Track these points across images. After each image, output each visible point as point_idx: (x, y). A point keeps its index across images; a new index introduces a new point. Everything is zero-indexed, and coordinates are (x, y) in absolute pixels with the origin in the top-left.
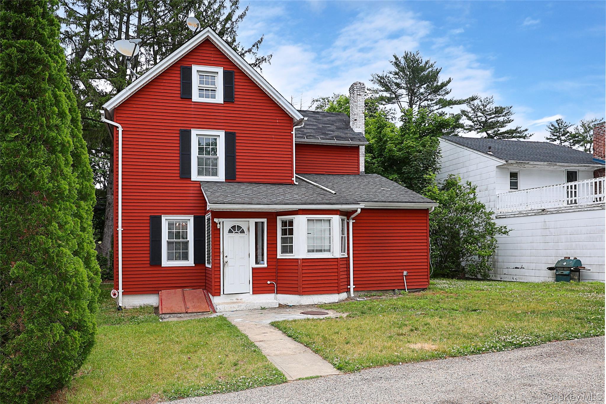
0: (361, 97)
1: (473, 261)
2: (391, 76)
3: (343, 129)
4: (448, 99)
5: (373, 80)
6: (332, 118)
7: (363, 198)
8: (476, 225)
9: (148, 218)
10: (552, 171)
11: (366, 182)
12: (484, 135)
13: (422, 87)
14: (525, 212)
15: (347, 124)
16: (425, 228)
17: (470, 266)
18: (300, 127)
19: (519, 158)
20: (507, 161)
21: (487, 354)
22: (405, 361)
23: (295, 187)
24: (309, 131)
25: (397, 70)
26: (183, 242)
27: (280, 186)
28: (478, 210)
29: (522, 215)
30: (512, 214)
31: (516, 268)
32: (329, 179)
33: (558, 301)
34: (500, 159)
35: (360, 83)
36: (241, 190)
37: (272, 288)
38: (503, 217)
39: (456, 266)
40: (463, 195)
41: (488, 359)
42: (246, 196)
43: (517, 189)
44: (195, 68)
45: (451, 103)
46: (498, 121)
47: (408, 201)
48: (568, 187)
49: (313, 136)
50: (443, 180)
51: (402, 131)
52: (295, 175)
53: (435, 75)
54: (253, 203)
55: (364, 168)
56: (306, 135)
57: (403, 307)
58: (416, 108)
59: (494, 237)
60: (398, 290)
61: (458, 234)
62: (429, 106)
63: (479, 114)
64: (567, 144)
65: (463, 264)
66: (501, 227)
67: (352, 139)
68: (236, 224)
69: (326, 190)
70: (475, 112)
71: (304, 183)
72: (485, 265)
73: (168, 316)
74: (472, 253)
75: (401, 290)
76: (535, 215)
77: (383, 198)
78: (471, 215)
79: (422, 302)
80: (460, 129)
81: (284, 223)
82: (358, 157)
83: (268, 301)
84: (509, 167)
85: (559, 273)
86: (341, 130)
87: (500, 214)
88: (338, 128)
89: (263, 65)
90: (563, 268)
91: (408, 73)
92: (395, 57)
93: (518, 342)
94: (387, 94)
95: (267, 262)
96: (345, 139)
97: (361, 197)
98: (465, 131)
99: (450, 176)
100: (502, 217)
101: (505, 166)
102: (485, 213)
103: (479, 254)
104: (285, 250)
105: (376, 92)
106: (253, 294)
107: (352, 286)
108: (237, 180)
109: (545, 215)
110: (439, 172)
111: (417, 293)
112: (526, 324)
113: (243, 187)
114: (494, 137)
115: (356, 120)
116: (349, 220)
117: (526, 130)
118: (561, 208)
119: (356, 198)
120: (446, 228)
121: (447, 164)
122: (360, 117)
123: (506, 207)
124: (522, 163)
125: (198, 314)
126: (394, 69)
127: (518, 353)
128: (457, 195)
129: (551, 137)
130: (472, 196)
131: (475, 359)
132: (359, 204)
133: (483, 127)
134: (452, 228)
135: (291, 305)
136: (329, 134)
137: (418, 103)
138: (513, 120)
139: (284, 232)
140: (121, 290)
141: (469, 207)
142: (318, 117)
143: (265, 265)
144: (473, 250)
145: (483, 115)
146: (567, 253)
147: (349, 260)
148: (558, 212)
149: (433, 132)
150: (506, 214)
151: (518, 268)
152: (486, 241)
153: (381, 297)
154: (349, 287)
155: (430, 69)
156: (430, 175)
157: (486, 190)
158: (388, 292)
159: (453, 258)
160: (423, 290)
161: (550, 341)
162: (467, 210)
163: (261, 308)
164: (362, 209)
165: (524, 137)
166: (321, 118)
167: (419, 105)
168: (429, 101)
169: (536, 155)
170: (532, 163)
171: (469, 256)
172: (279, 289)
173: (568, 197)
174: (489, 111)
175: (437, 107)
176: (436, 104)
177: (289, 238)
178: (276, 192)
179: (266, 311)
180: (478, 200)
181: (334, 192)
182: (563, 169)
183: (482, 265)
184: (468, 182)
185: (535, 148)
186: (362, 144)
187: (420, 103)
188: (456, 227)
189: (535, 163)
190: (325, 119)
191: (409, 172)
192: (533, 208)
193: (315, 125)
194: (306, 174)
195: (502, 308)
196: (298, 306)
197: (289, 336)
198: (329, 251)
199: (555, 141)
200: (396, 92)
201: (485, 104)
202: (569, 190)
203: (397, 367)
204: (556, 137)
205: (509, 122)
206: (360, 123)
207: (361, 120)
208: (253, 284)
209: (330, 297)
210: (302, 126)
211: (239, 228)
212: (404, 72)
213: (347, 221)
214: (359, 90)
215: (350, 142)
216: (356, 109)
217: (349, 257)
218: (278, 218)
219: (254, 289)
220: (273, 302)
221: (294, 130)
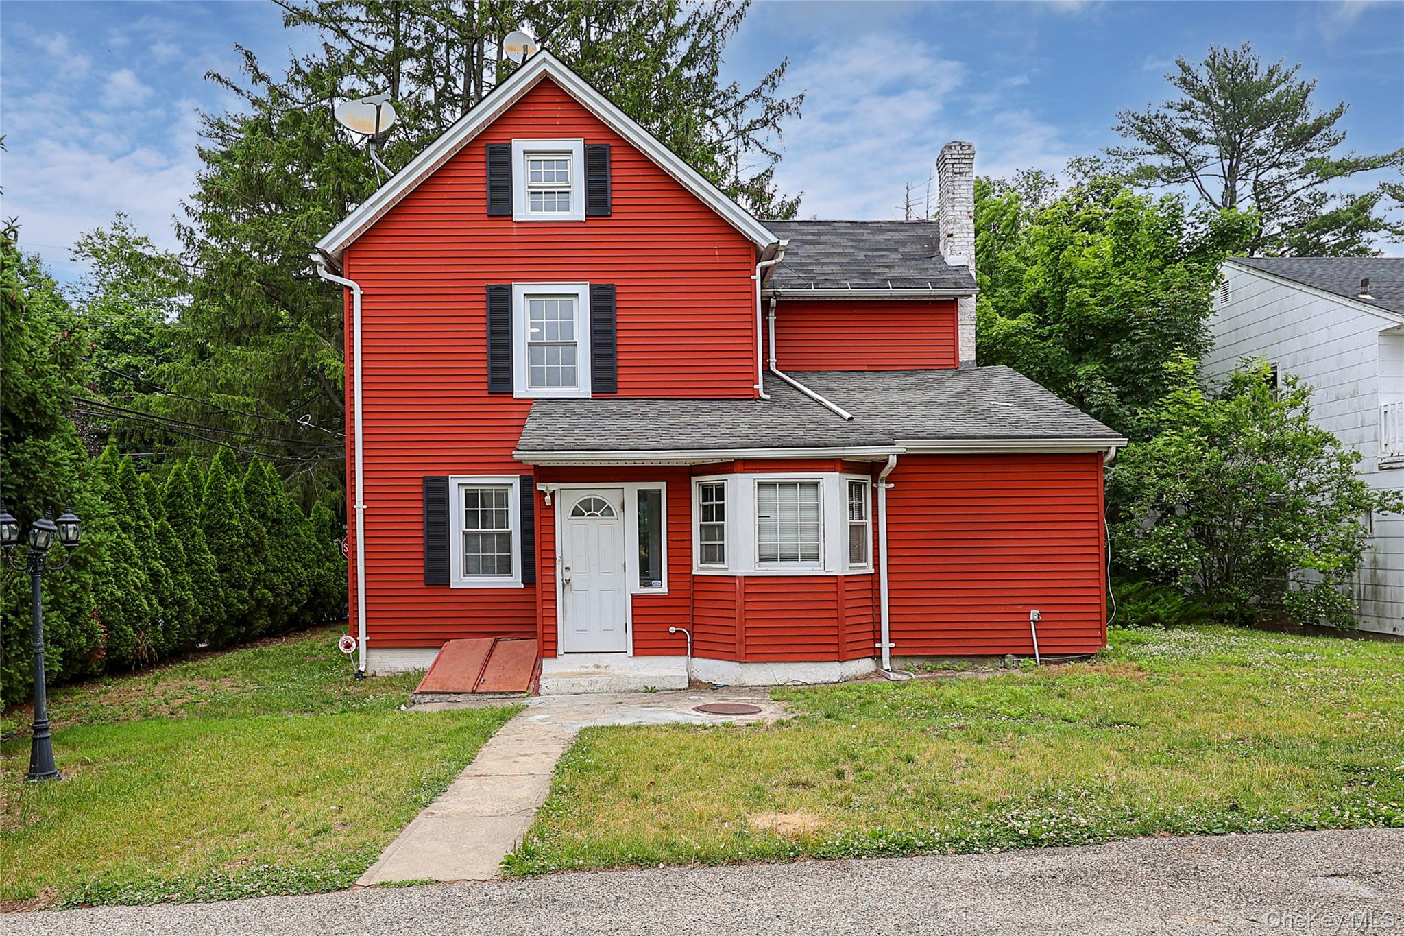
0: (963, 178)
2: (1172, 113)
3: (921, 258)
4: (1338, 158)
6: (897, 235)
9: (420, 482)
11: (964, 387)
13: (1262, 133)
15: (932, 246)
16: (1093, 501)
18: (773, 262)
23: (758, 407)
24: (827, 269)
25: (1188, 98)
26: (500, 535)
27: (724, 405)
34: (1389, 311)
35: (960, 144)
37: (681, 644)
38: (1398, 465)
44: (519, 146)
49: (834, 282)
52: (761, 378)
53: (1298, 102)
54: (621, 447)
55: (973, 353)
58: (1244, 189)
60: (1015, 656)
62: (1282, 180)
66: (1386, 494)
67: (935, 284)
68: (593, 495)
69: (833, 412)
73: (428, 698)
75: (1024, 656)
77: (973, 428)
81: (706, 492)
82: (956, 326)
83: (664, 673)
86: (913, 262)
87: (1391, 460)
88: (907, 258)
89: (784, 122)
91: (1221, 102)
92: (1181, 65)
94: (1158, 161)
95: (669, 582)
96: (915, 283)
100: (1394, 465)
101: (1402, 331)
104: (708, 555)
105: (1129, 157)
106: (633, 655)
107: (886, 645)
108: (620, 393)
113: (626, 409)
115: (950, 235)
116: (877, 483)
122: (962, 227)
125: (497, 696)
126: (1179, 96)
132: (889, 444)
135: (722, 683)
136: (878, 274)
137: (1252, 175)
139: (707, 513)
140: (363, 637)
142: (863, 234)
143: (664, 590)
147: (877, 582)
149: (1202, 249)
154: (877, 645)
155: (1283, 87)
156: (1179, 361)
157: (1354, 395)
160: (1086, 658)
163: (644, 689)
164: (898, 456)
166: (870, 237)
167: (1256, 180)
168: (1284, 167)
172: (696, 645)
175: (1307, 181)
176: (1303, 173)
177: (717, 526)
179: (654, 696)
180: (1314, 424)
181: (847, 415)
186: (962, 293)
187: (1257, 176)
190: (879, 238)
191: (1127, 358)
193: (846, 255)
196: (735, 686)
198: (816, 557)
200: (1187, 153)
206: (962, 243)
207: (965, 235)
208: (634, 632)
209: (818, 668)
210: (779, 260)
211: (600, 504)
212: (1208, 101)
213: (874, 485)
214: (957, 161)
215: (930, 291)
216: (950, 209)
217: (877, 573)
218: (694, 479)
219: (639, 644)
220: (675, 677)
221: (758, 271)
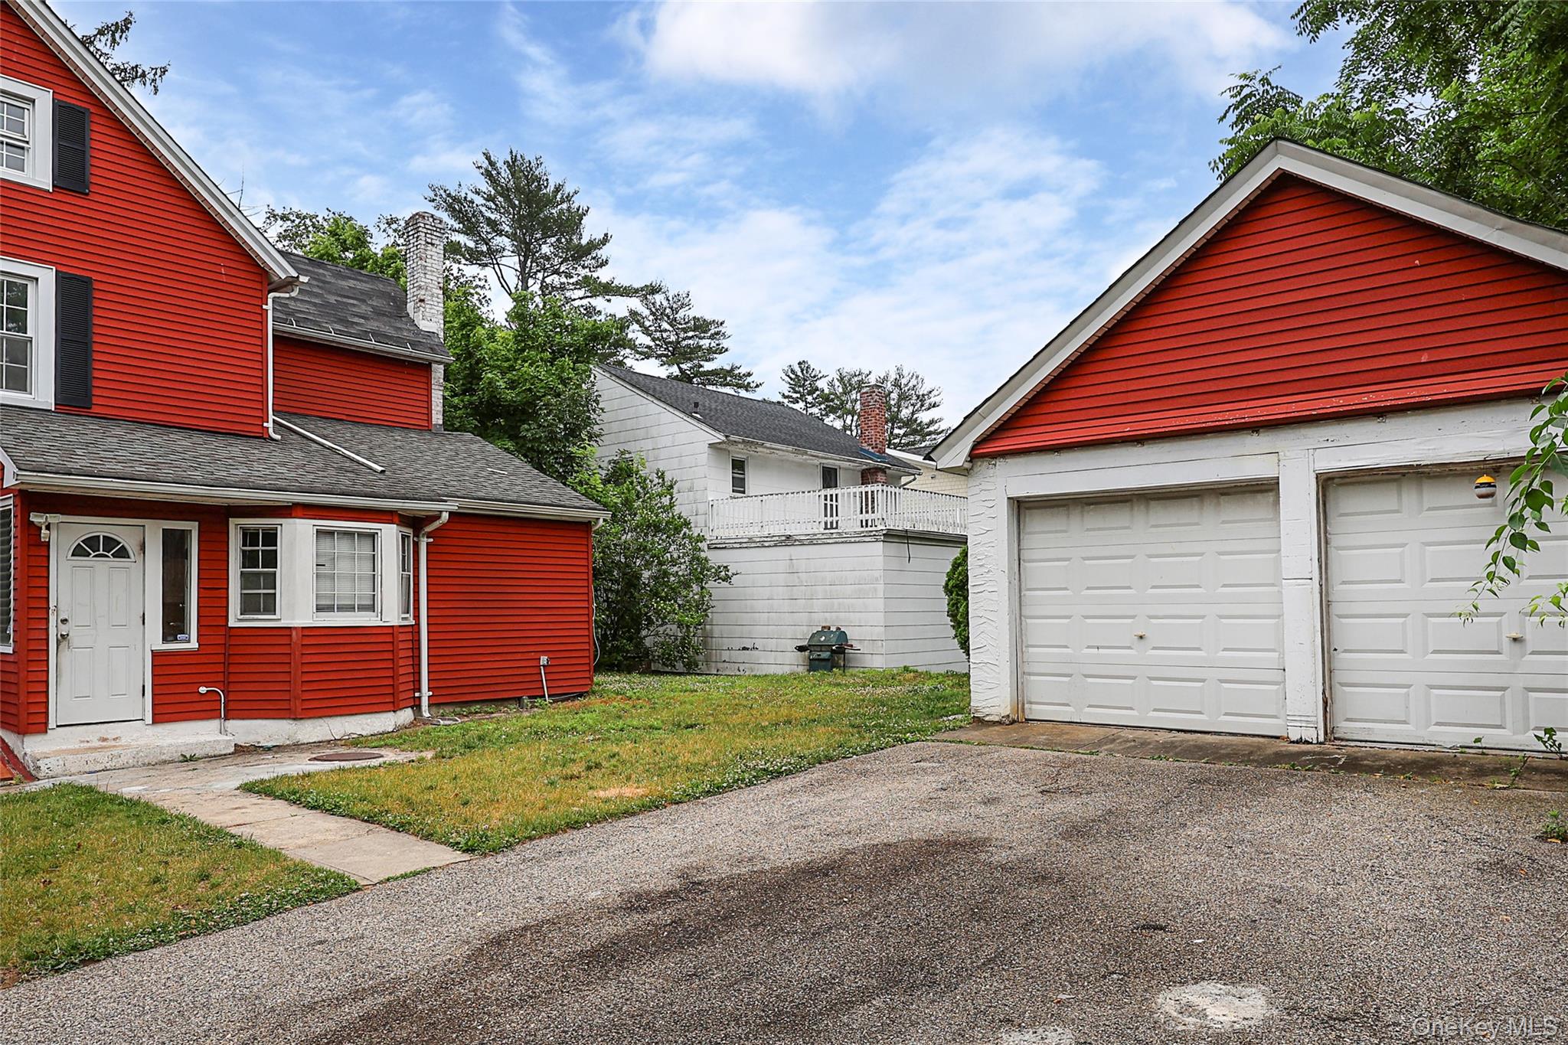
0: (434, 249)
1: (667, 634)
2: (478, 200)
3: (390, 316)
4: (604, 280)
5: (433, 200)
6: (360, 286)
7: (451, 489)
8: (674, 562)
10: (800, 465)
11: (451, 450)
12: (675, 370)
13: (547, 240)
14: (758, 540)
15: (400, 303)
16: (584, 563)
17: (663, 645)
18: (287, 295)
19: (748, 432)
20: (727, 437)
21: (730, 793)
22: (595, 820)
23: (273, 446)
24: (303, 307)
25: (492, 191)
27: (232, 440)
28: (677, 530)
29: (753, 545)
30: (737, 541)
31: (744, 649)
32: (357, 434)
33: (821, 703)
34: (715, 430)
36: (115, 440)
37: (214, 706)
38: (721, 546)
39: (636, 646)
40: (649, 498)
41: (734, 798)
42: (136, 457)
43: (744, 492)
45: (608, 290)
46: (701, 347)
47: (550, 502)
48: (826, 496)
49: (315, 323)
50: (607, 460)
51: (517, 342)
52: (271, 417)
53: (574, 221)
55: (441, 417)
56: (293, 316)
57: (555, 729)
58: (535, 287)
59: (706, 586)
60: (530, 697)
61: (638, 577)
62: (562, 288)
63: (665, 326)
64: (815, 410)
65: (648, 642)
66: (719, 567)
67: (414, 345)
68: (102, 532)
69: (358, 462)
70: (656, 319)
71: (295, 437)
72: (689, 643)
74: (665, 618)
75: (536, 697)
76: (775, 546)
77: (495, 492)
78: (664, 541)
79: (589, 718)
80: (628, 351)
81: (249, 537)
82: (429, 390)
83: (202, 739)
84: (730, 449)
85: (814, 656)
86: (386, 319)
87: (716, 541)
88: (379, 313)
90: (821, 647)
91: (517, 202)
92: (488, 158)
93: (776, 767)
95: (199, 635)
96: (395, 341)
97: (445, 485)
98: (637, 356)
99: (622, 453)
100: (718, 546)
101: (724, 446)
102: (690, 537)
103: (679, 621)
104: (250, 605)
106: (155, 721)
107: (425, 693)
108: (95, 410)
109: (792, 547)
110: (600, 443)
111: (570, 703)
112: (780, 740)
113: (118, 431)
114: (693, 378)
115: (422, 301)
116: (418, 537)
117: (749, 375)
118: (815, 535)
119: (435, 487)
120: (618, 564)
121: (615, 427)
122: (432, 296)
123: (725, 527)
124: (752, 442)
126: (484, 186)
127: (778, 786)
128: (637, 496)
129: (790, 394)
130: (666, 501)
131: (713, 802)
132: (445, 501)
133: (673, 354)
134: (627, 565)
135: (270, 744)
136: (356, 324)
137: (540, 275)
138: (727, 350)
139: (249, 559)
141: (660, 522)
142: (325, 276)
143: (194, 645)
144: (669, 613)
145: (671, 329)
146: (826, 619)
147: (419, 632)
148: (812, 542)
150: (727, 541)
151: (748, 649)
152: (691, 594)
153: (493, 715)
154: (417, 694)
156: (584, 448)
157: (691, 490)
158: (506, 703)
159: (629, 630)
160: (581, 695)
161: (820, 763)
162: (657, 528)
163: (181, 758)
164: (451, 513)
165: (747, 387)
166: (333, 280)
167: (543, 282)
168: (563, 276)
169: (774, 429)
170: (768, 444)
171: (661, 625)
172: (232, 706)
173: (826, 516)
174: (683, 322)
175: (581, 293)
176: (578, 285)
177: (265, 574)
178: (223, 453)
179: (200, 765)
180: (677, 510)
181: (380, 468)
182: (816, 462)
183: (685, 643)
184: (658, 471)
185: (772, 416)
186: (438, 360)
187: (544, 278)
188: (635, 563)
189: (774, 445)
190: (344, 283)
192: (772, 533)
193: (316, 295)
194: (296, 414)
195: (736, 719)
196: (289, 745)
197: (313, 808)
198: (372, 608)
199: (798, 402)
200: (489, 240)
201: (675, 306)
202: (829, 502)
203: (585, 831)
204: (798, 395)
205: (720, 353)
206: (433, 311)
207: (436, 304)
208: (154, 695)
209: (374, 719)
210: (293, 294)
211: (110, 543)
212: (507, 199)
213: (415, 539)
214: (429, 232)
215: (408, 351)
216: (422, 275)
217: (418, 624)
218: (233, 522)
219: (160, 709)
220: (218, 741)
221: (270, 301)
